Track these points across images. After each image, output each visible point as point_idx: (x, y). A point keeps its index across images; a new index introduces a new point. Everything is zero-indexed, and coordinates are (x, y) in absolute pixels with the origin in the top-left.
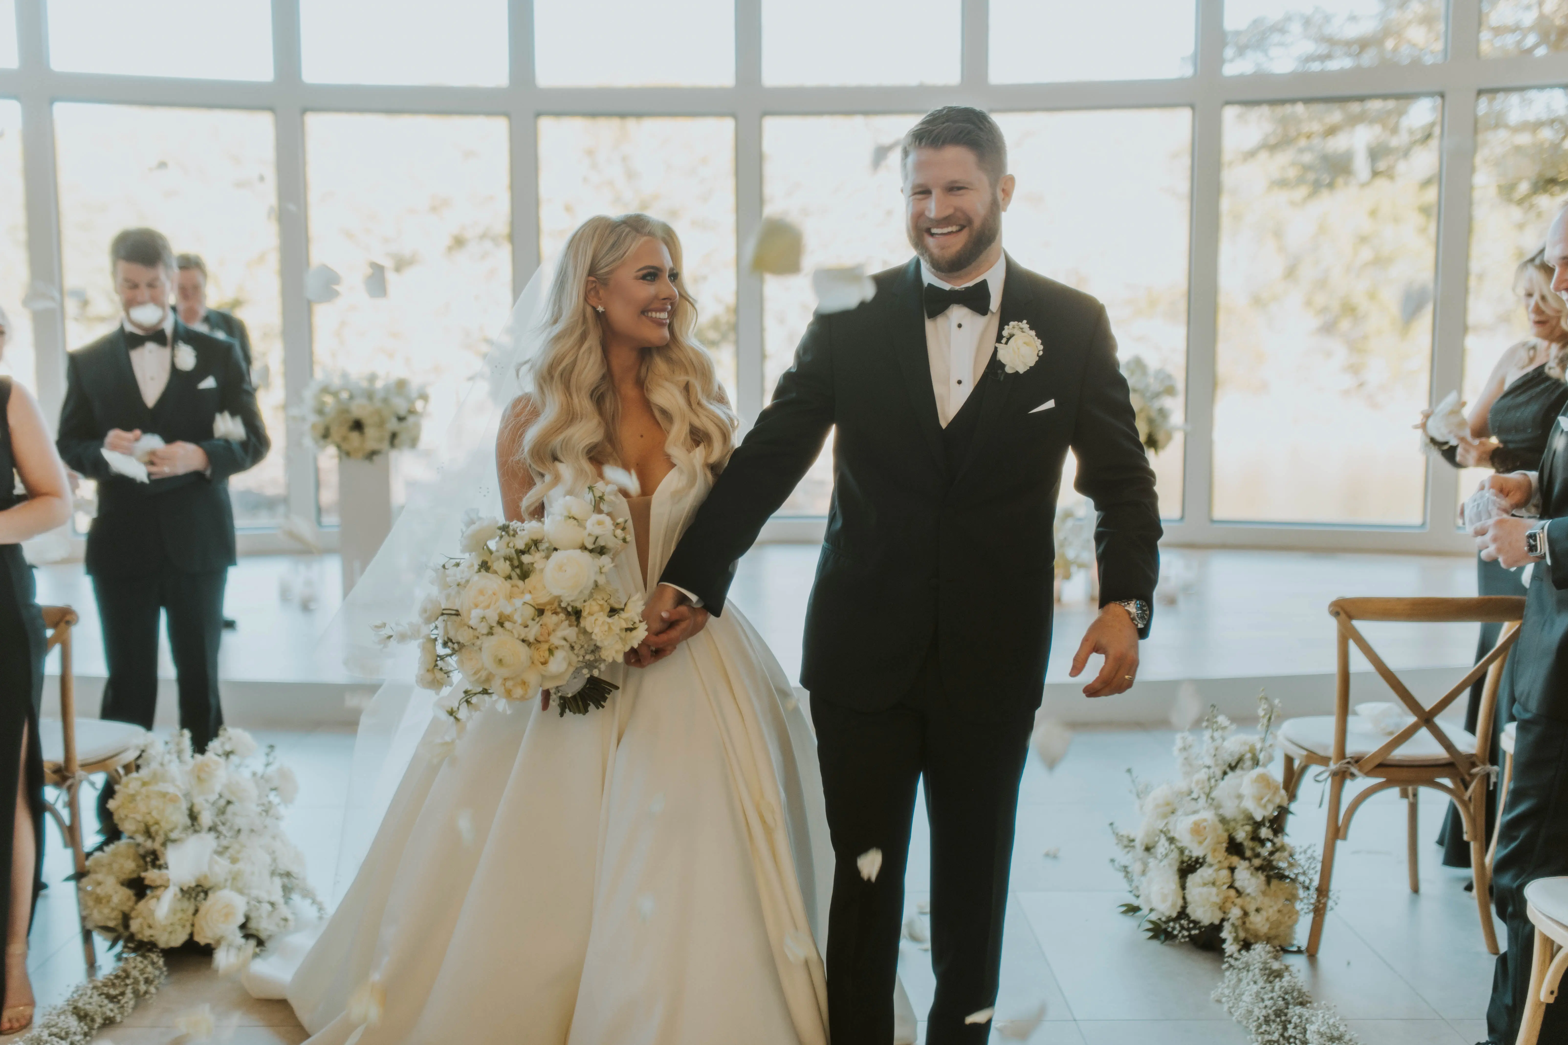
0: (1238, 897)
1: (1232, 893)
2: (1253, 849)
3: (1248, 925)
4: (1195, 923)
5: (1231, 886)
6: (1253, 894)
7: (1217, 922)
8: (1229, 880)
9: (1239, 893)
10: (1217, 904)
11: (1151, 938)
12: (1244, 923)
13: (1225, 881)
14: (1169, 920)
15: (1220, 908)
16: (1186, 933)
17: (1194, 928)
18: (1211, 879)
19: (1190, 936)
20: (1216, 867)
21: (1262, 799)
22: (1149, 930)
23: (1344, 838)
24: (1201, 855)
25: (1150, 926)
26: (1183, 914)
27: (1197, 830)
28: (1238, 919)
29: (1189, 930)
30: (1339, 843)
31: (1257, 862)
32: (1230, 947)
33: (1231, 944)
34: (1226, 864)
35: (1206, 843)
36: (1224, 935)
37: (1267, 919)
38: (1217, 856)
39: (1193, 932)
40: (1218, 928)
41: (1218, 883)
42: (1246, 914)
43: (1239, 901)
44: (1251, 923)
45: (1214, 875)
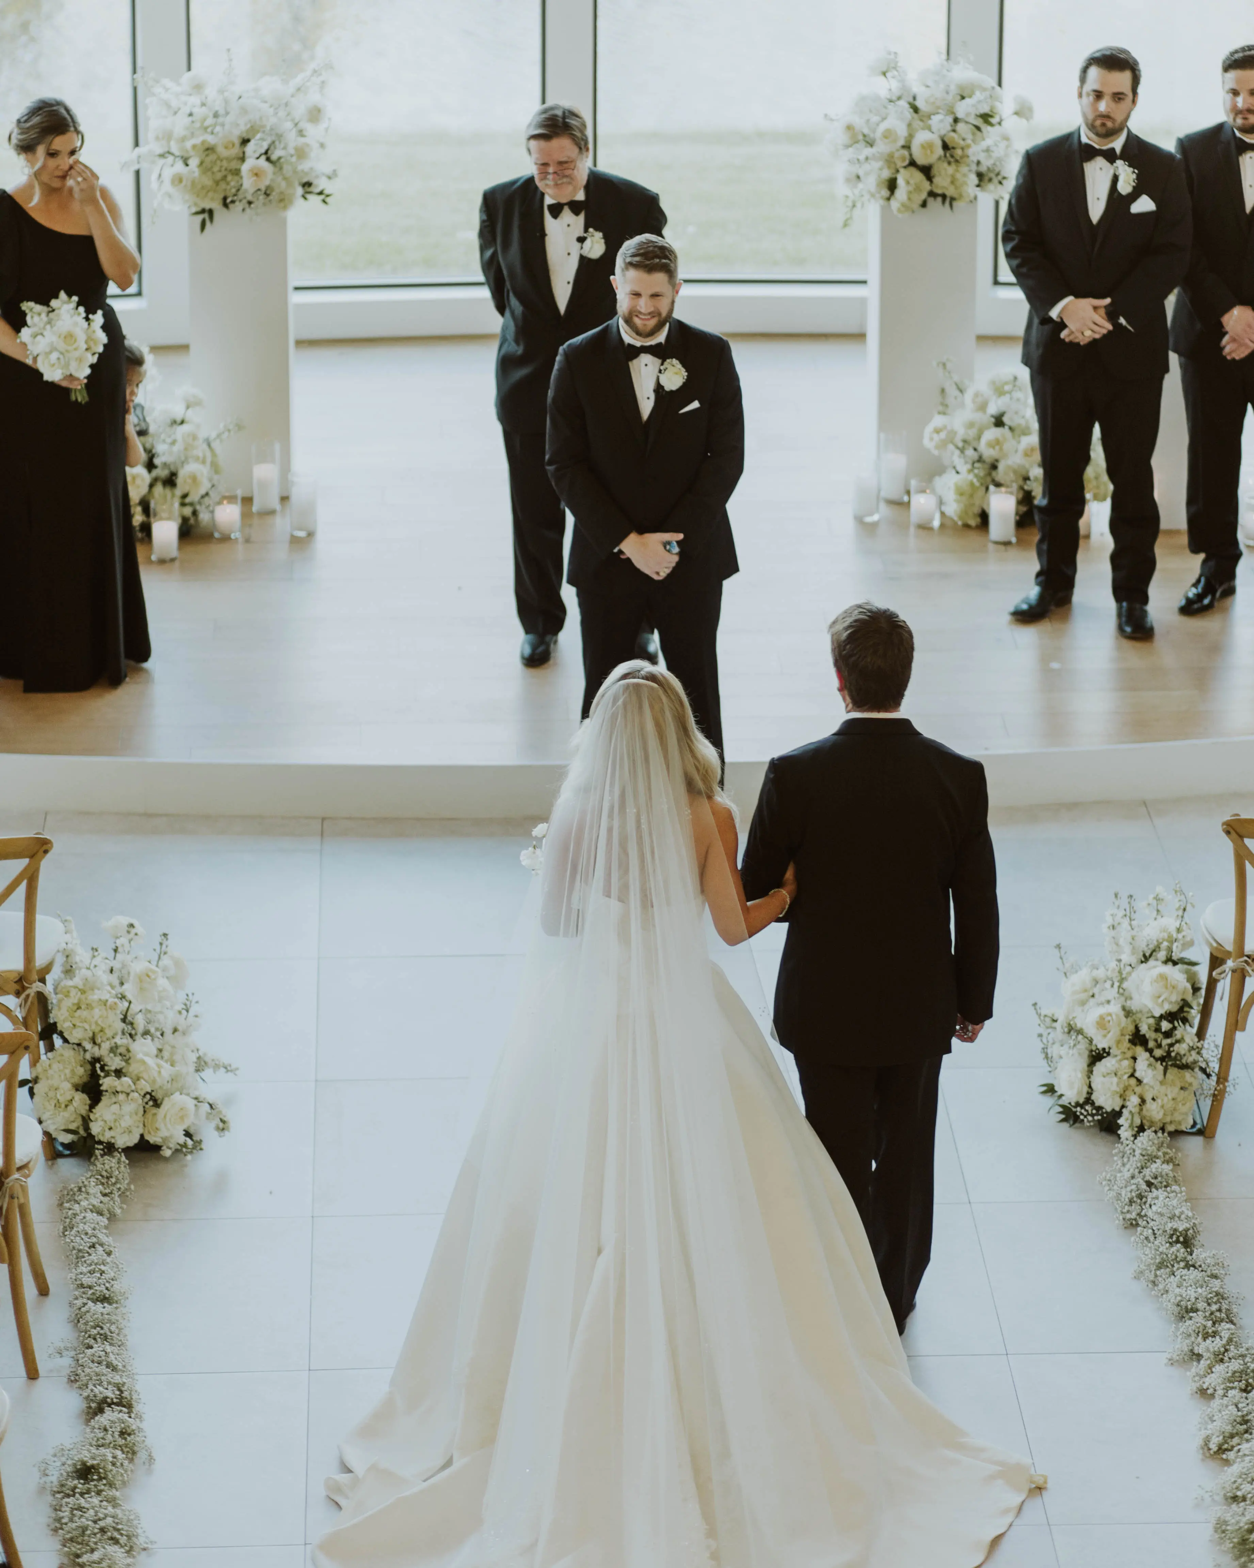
0: (1137, 1085)
1: (1133, 1081)
2: (1156, 1041)
3: (1144, 1112)
4: (1099, 1108)
5: (1132, 1075)
6: (1152, 1084)
7: (1117, 1109)
8: (1131, 1071)
9: (1139, 1081)
10: (1117, 1093)
11: (1063, 1120)
12: (1141, 1110)
13: (1127, 1071)
14: (1077, 1104)
15: (1121, 1096)
16: (1090, 1118)
17: (1097, 1114)
18: (1114, 1069)
19: (1094, 1120)
20: (1119, 1058)
21: (1159, 997)
22: (1060, 1113)
23: (1243, 1029)
24: (1106, 1046)
25: (1061, 1110)
26: (1088, 1100)
27: (1102, 1023)
28: (1135, 1106)
29: (1093, 1115)
30: (1239, 1035)
31: (1158, 1053)
32: (1125, 1133)
33: (1126, 1131)
34: (1129, 1054)
35: (1109, 1035)
36: (1121, 1121)
37: (1162, 1107)
38: (1120, 1049)
39: (1096, 1118)
40: (1119, 1114)
41: (1119, 1074)
42: (1143, 1101)
43: (1138, 1090)
44: (1147, 1110)
45: (1117, 1066)
